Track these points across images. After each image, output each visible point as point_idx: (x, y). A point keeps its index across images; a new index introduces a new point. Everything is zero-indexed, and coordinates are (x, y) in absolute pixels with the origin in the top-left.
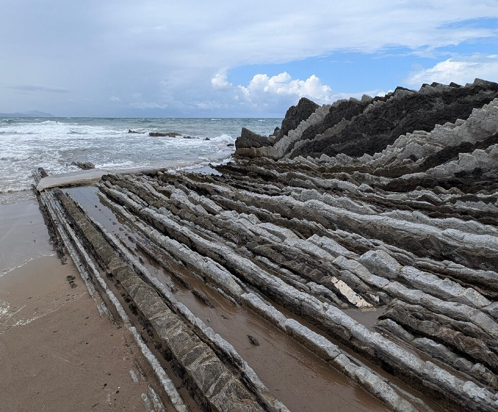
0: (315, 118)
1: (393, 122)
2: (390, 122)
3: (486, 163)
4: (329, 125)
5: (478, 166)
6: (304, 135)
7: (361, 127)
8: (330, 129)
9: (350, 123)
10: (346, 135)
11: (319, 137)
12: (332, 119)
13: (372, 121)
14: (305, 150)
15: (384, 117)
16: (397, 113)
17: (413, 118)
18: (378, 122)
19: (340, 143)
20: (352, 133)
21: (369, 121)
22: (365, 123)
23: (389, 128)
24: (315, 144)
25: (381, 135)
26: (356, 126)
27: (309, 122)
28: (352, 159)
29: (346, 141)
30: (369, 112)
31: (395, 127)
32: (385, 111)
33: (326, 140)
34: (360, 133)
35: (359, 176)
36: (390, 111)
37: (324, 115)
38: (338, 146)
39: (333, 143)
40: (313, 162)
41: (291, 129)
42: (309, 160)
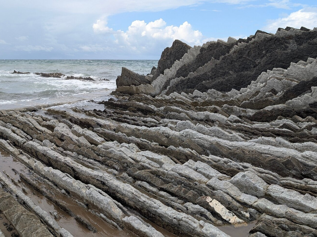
0: (188, 58)
1: (256, 61)
2: (253, 60)
4: (200, 64)
6: (178, 73)
7: (228, 65)
8: (201, 67)
9: (218, 62)
10: (216, 73)
11: (192, 75)
12: (202, 59)
13: (237, 59)
14: (179, 87)
15: (247, 57)
16: (258, 53)
17: (271, 57)
18: (243, 61)
19: (211, 80)
20: (221, 71)
21: (235, 60)
22: (231, 62)
23: (252, 66)
24: (189, 81)
25: (246, 72)
26: (224, 65)
27: (182, 61)
28: (221, 93)
29: (215, 78)
30: (235, 52)
31: (257, 65)
32: (248, 51)
33: (198, 77)
34: (227, 71)
35: (228, 109)
36: (252, 51)
37: (196, 55)
38: (209, 83)
39: (204, 80)
40: (186, 97)
41: (166, 68)
42: (184, 96)
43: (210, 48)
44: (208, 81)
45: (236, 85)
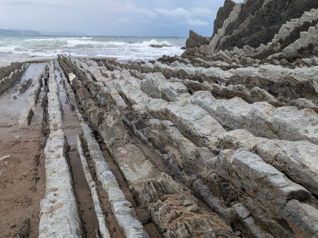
0: (233, 16)
1: (281, 14)
2: (279, 13)
3: (316, 39)
4: (241, 21)
5: (311, 42)
6: (226, 32)
7: (260, 20)
8: (241, 24)
9: (254, 17)
11: (236, 32)
12: (243, 15)
13: (267, 13)
14: (226, 45)
15: (275, 10)
16: (283, 5)
17: (292, 8)
18: (271, 14)
19: (248, 37)
20: (255, 26)
21: (265, 14)
22: (262, 16)
23: (278, 19)
24: (232, 39)
25: (274, 26)
26: (257, 20)
27: (230, 20)
28: (253, 49)
29: (251, 34)
30: (265, 6)
31: (282, 18)
32: (275, 3)
33: (239, 35)
34: (260, 26)
35: (243, 60)
36: (278, 3)
37: (239, 11)
38: (247, 39)
39: (243, 37)
40: (227, 55)
41: (220, 28)
42: (226, 53)
43: (248, 4)
44: (246, 38)
45: (266, 40)
